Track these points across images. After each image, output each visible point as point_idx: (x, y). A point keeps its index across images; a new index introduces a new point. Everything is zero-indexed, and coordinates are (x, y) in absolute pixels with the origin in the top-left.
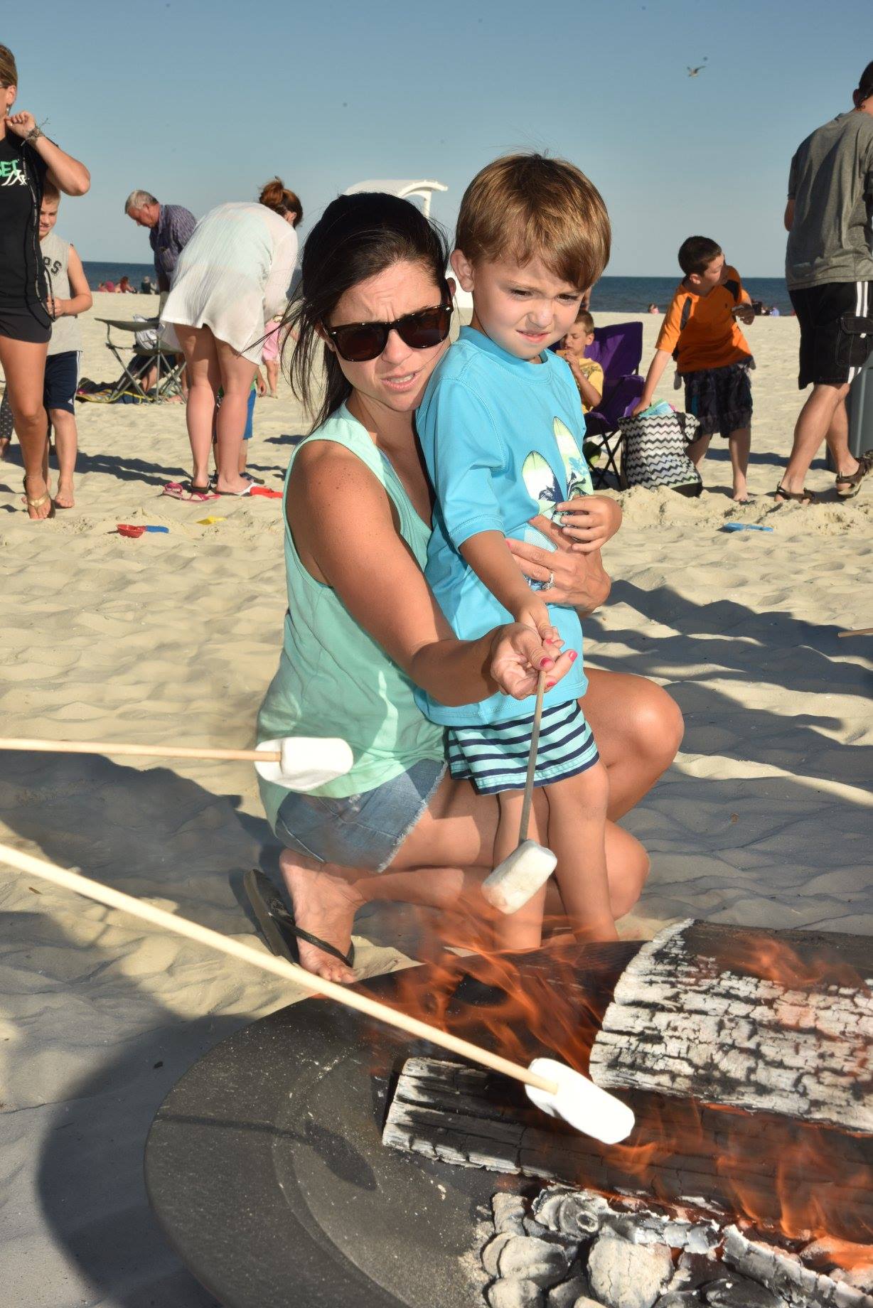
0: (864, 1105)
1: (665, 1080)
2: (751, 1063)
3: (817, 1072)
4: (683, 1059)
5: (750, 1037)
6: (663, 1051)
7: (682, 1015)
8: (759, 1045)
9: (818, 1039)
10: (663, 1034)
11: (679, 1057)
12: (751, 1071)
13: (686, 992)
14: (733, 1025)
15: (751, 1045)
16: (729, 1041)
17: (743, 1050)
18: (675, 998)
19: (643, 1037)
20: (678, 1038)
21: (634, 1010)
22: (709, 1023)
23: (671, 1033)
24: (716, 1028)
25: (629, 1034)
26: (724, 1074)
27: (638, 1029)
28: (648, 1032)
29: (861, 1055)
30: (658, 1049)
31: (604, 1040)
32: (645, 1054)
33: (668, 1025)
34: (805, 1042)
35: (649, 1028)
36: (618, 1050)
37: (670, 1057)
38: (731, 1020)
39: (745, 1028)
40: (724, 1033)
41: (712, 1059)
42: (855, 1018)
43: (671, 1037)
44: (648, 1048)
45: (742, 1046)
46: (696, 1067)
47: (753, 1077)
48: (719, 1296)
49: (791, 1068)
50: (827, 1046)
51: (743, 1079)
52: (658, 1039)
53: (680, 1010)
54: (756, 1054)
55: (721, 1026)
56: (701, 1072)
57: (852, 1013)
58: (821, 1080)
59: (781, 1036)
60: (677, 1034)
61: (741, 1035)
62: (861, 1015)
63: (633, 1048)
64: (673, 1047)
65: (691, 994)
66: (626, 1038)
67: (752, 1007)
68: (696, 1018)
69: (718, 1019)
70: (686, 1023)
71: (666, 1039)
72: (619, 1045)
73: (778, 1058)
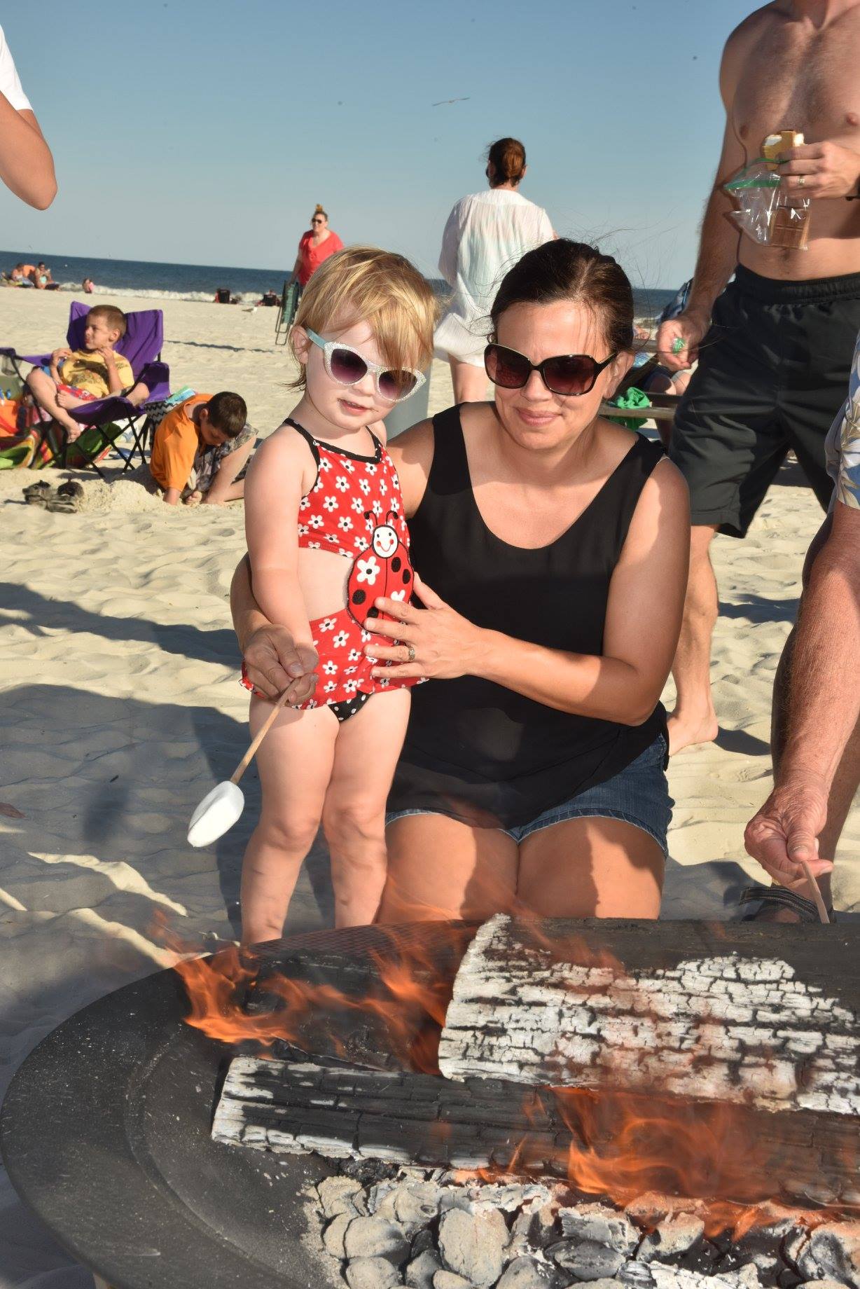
0: (705, 1078)
1: (514, 1069)
2: (595, 1047)
3: (658, 1051)
4: (528, 1048)
5: (590, 1024)
6: (509, 1044)
7: (521, 1008)
8: (599, 1030)
9: (655, 1022)
10: (506, 1027)
11: (524, 1047)
12: (595, 1055)
13: (522, 985)
14: (572, 1013)
15: (592, 1030)
16: (572, 1029)
17: (585, 1036)
18: (513, 991)
19: (487, 1031)
20: (522, 1029)
21: (476, 1007)
22: (550, 1014)
23: (514, 1025)
24: (557, 1018)
25: (473, 1028)
26: (570, 1060)
27: (481, 1023)
28: (491, 1025)
29: (695, 1033)
30: (504, 1041)
31: (449, 1037)
32: (491, 1048)
33: (510, 1018)
34: (642, 1024)
35: (491, 1022)
36: (464, 1045)
37: (516, 1047)
38: (569, 1009)
39: (585, 1016)
40: (565, 1021)
41: (556, 1046)
42: (685, 998)
43: (515, 1029)
44: (493, 1040)
45: (583, 1032)
46: (542, 1055)
47: (599, 1061)
48: (567, 1256)
49: (632, 1050)
50: (663, 1027)
51: (589, 1062)
52: (502, 1032)
53: (519, 1003)
54: (598, 1038)
55: (561, 1015)
56: (547, 1059)
57: (681, 994)
58: (662, 1058)
59: (618, 1021)
60: (519, 1025)
61: (580, 1023)
62: (690, 995)
63: (479, 1042)
64: (519, 1038)
65: (526, 988)
66: (471, 1033)
67: (587, 996)
68: (535, 1010)
69: (557, 1009)
70: (527, 1016)
71: (510, 1032)
72: (465, 1040)
73: (620, 1041)
